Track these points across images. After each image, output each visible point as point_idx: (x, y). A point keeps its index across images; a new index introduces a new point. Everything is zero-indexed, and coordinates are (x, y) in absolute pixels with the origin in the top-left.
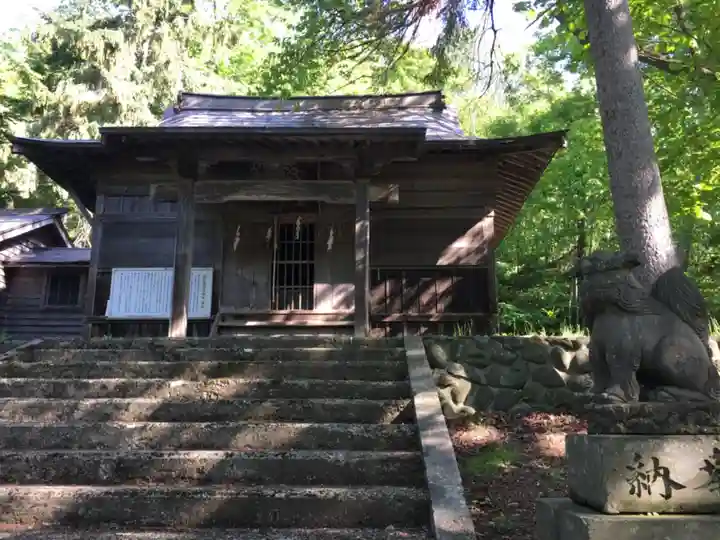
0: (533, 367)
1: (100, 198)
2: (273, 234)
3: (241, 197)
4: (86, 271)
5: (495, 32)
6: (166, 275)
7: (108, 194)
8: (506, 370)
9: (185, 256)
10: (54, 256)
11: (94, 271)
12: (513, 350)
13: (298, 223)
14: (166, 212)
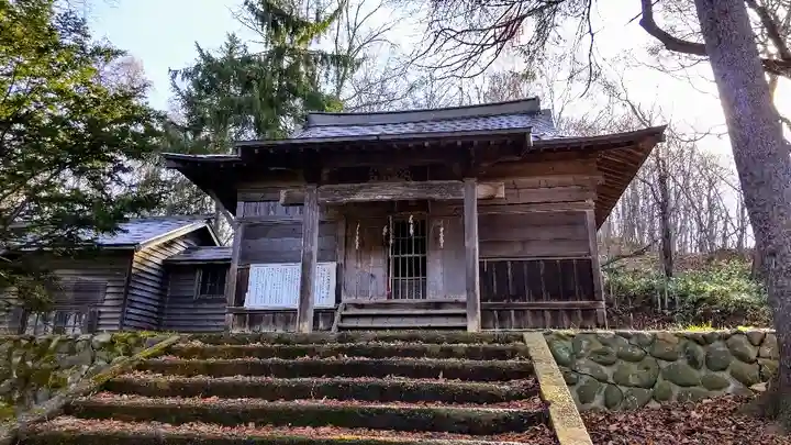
0: (664, 364)
1: (240, 204)
2: (389, 231)
3: (360, 197)
4: (229, 266)
5: (592, 35)
6: (295, 270)
7: (247, 201)
8: (634, 367)
9: (310, 254)
10: (206, 254)
11: (235, 266)
12: (640, 346)
13: (411, 221)
14: (295, 214)
